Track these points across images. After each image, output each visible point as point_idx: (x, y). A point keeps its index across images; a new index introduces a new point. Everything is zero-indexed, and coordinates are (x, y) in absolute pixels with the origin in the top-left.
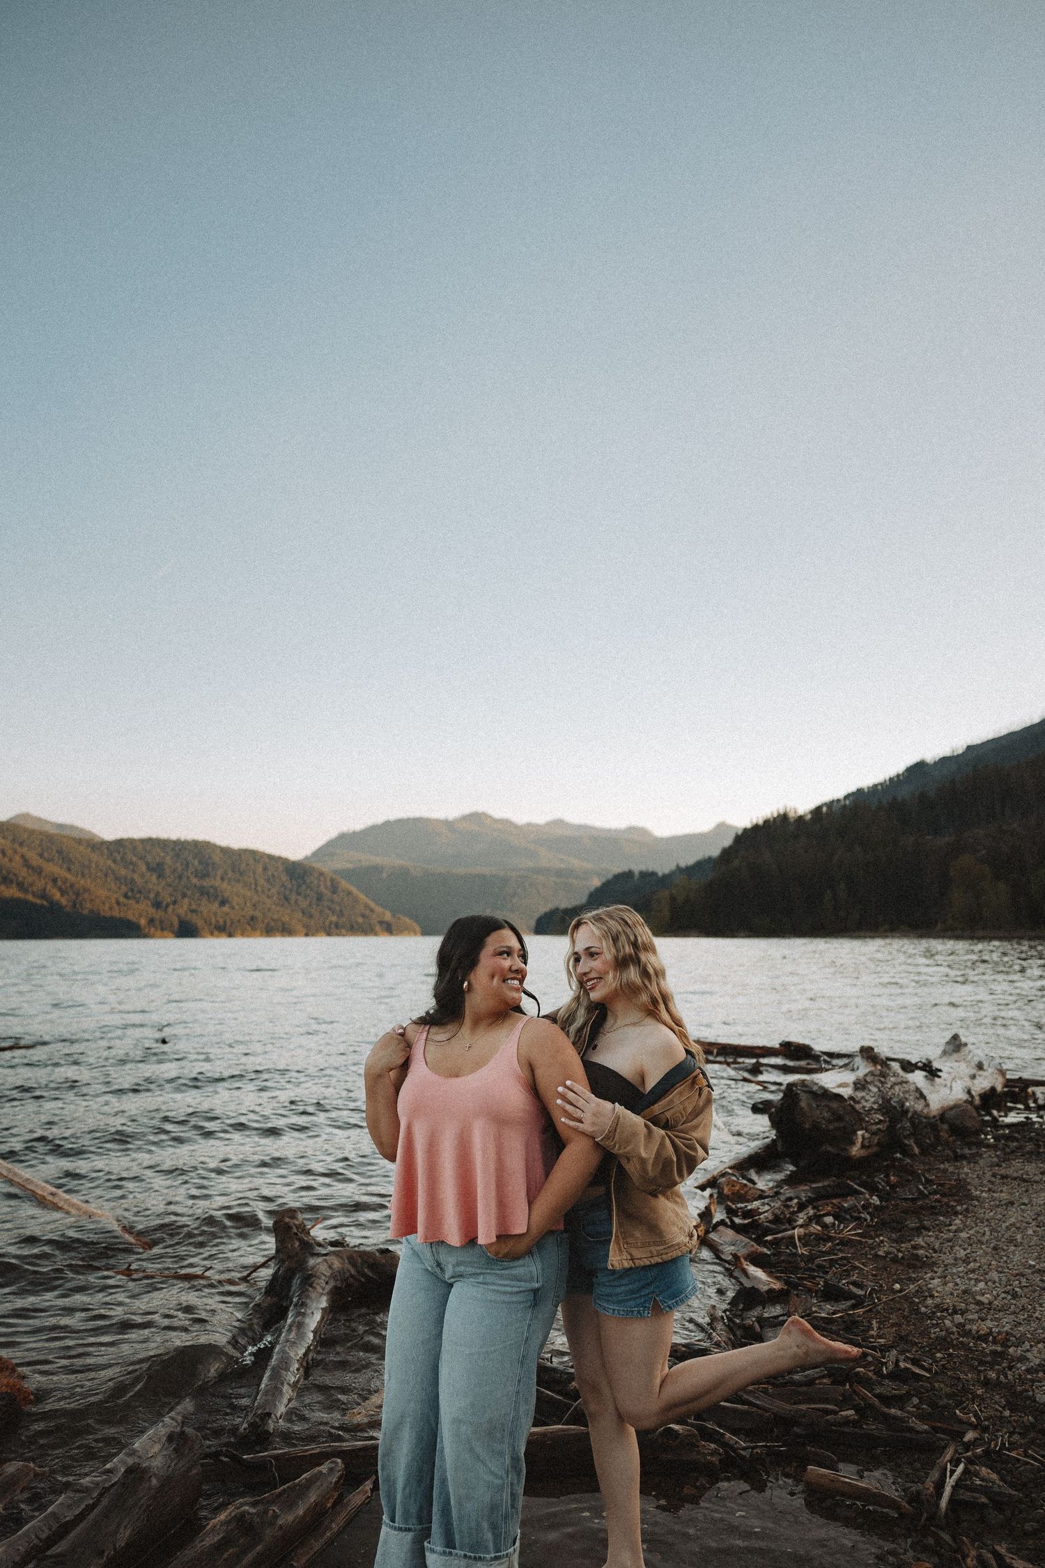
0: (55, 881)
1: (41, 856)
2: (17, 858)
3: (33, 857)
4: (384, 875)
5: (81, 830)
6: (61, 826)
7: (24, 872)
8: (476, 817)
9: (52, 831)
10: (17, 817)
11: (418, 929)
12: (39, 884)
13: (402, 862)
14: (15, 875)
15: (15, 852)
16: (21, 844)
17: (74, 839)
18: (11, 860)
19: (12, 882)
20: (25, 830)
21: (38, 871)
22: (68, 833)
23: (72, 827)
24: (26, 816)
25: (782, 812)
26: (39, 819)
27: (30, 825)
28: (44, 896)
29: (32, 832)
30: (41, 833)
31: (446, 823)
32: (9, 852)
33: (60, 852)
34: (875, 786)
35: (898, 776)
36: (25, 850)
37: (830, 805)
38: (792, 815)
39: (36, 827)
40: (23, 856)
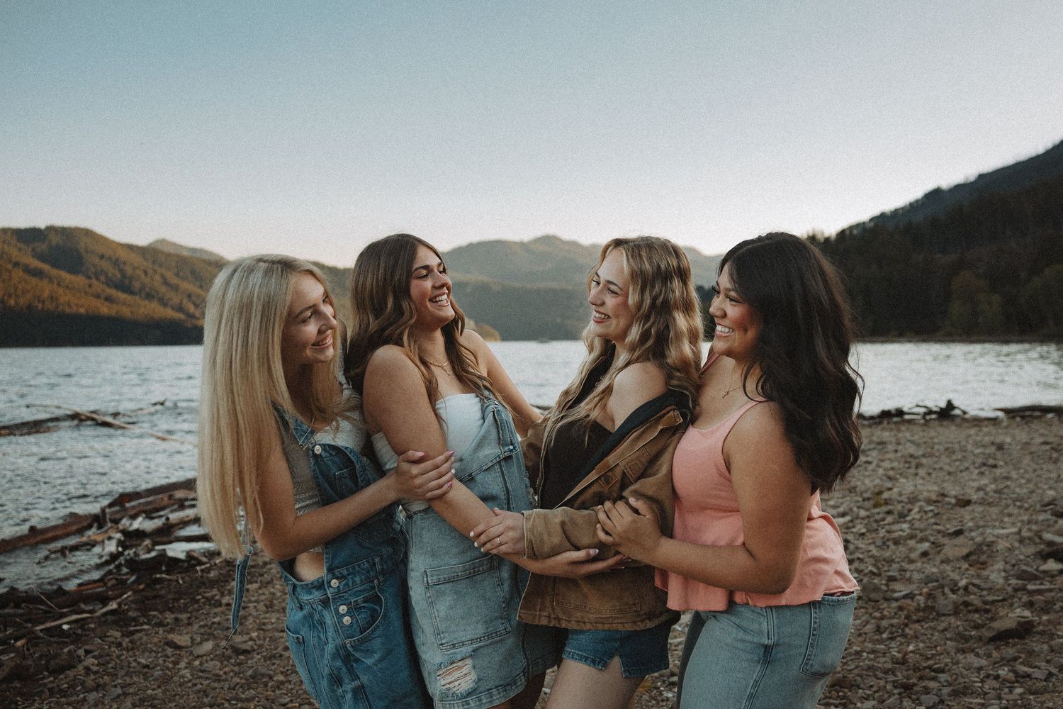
0: (190, 296)
1: (177, 275)
2: (157, 277)
3: (170, 276)
4: (469, 290)
5: (211, 254)
6: (194, 250)
7: (163, 289)
8: (548, 240)
9: (185, 253)
10: (157, 242)
11: (497, 334)
12: (176, 300)
13: (484, 278)
14: (156, 292)
15: (155, 272)
16: (161, 266)
17: (205, 261)
18: (152, 279)
19: (153, 297)
20: (162, 252)
21: (176, 288)
22: (198, 255)
23: (201, 250)
24: (163, 241)
25: (811, 234)
26: (175, 245)
27: (166, 249)
28: (180, 309)
29: (169, 255)
30: (178, 256)
31: (522, 244)
32: (150, 272)
33: (193, 272)
34: (896, 211)
35: (917, 201)
36: (163, 271)
37: (851, 228)
38: (820, 238)
39: (172, 250)
40: (162, 276)
